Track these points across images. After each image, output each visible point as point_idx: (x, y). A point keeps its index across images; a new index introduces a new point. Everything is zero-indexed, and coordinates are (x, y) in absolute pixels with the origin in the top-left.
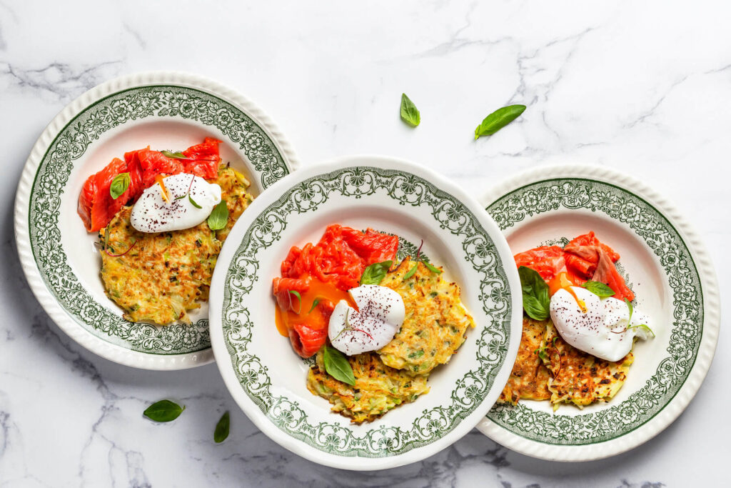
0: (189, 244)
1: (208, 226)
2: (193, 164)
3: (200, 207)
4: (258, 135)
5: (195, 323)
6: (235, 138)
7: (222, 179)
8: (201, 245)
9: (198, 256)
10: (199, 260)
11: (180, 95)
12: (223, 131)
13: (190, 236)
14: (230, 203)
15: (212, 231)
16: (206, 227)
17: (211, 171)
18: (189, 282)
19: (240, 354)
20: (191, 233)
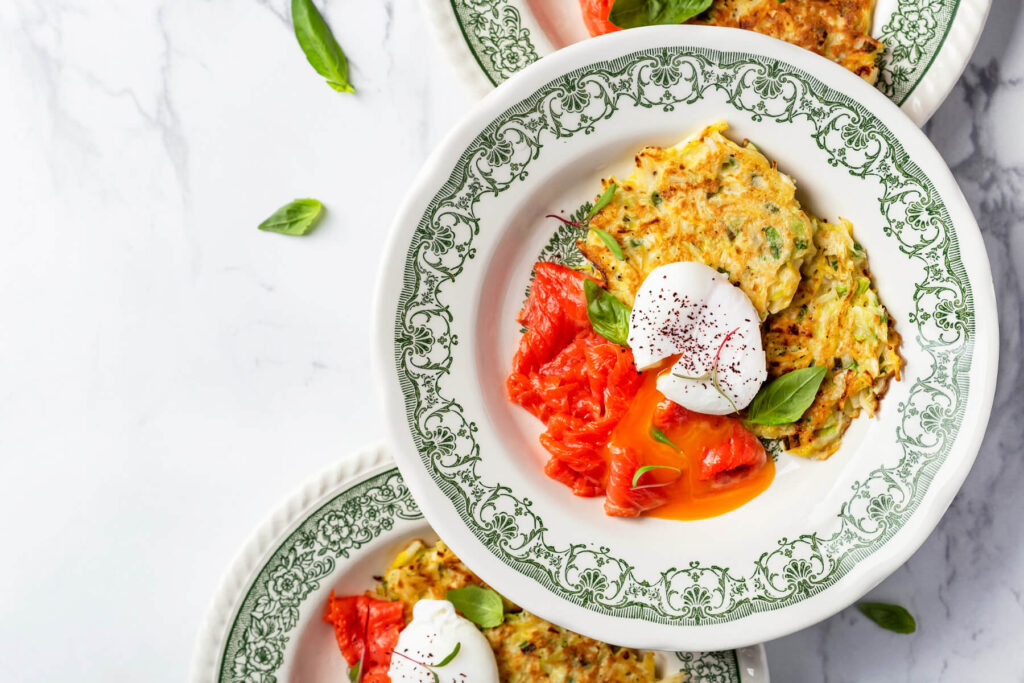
0: (529, 666)
1: (495, 628)
2: (373, 648)
3: (459, 645)
4: (322, 523)
5: (682, 665)
6: (327, 566)
7: (406, 593)
8: (532, 645)
9: (551, 651)
10: (559, 649)
11: (238, 669)
12: (311, 589)
13: (512, 664)
14: (454, 581)
15: (506, 621)
16: (497, 632)
17: (387, 616)
18: (601, 671)
19: (751, 593)
20: (505, 661)
